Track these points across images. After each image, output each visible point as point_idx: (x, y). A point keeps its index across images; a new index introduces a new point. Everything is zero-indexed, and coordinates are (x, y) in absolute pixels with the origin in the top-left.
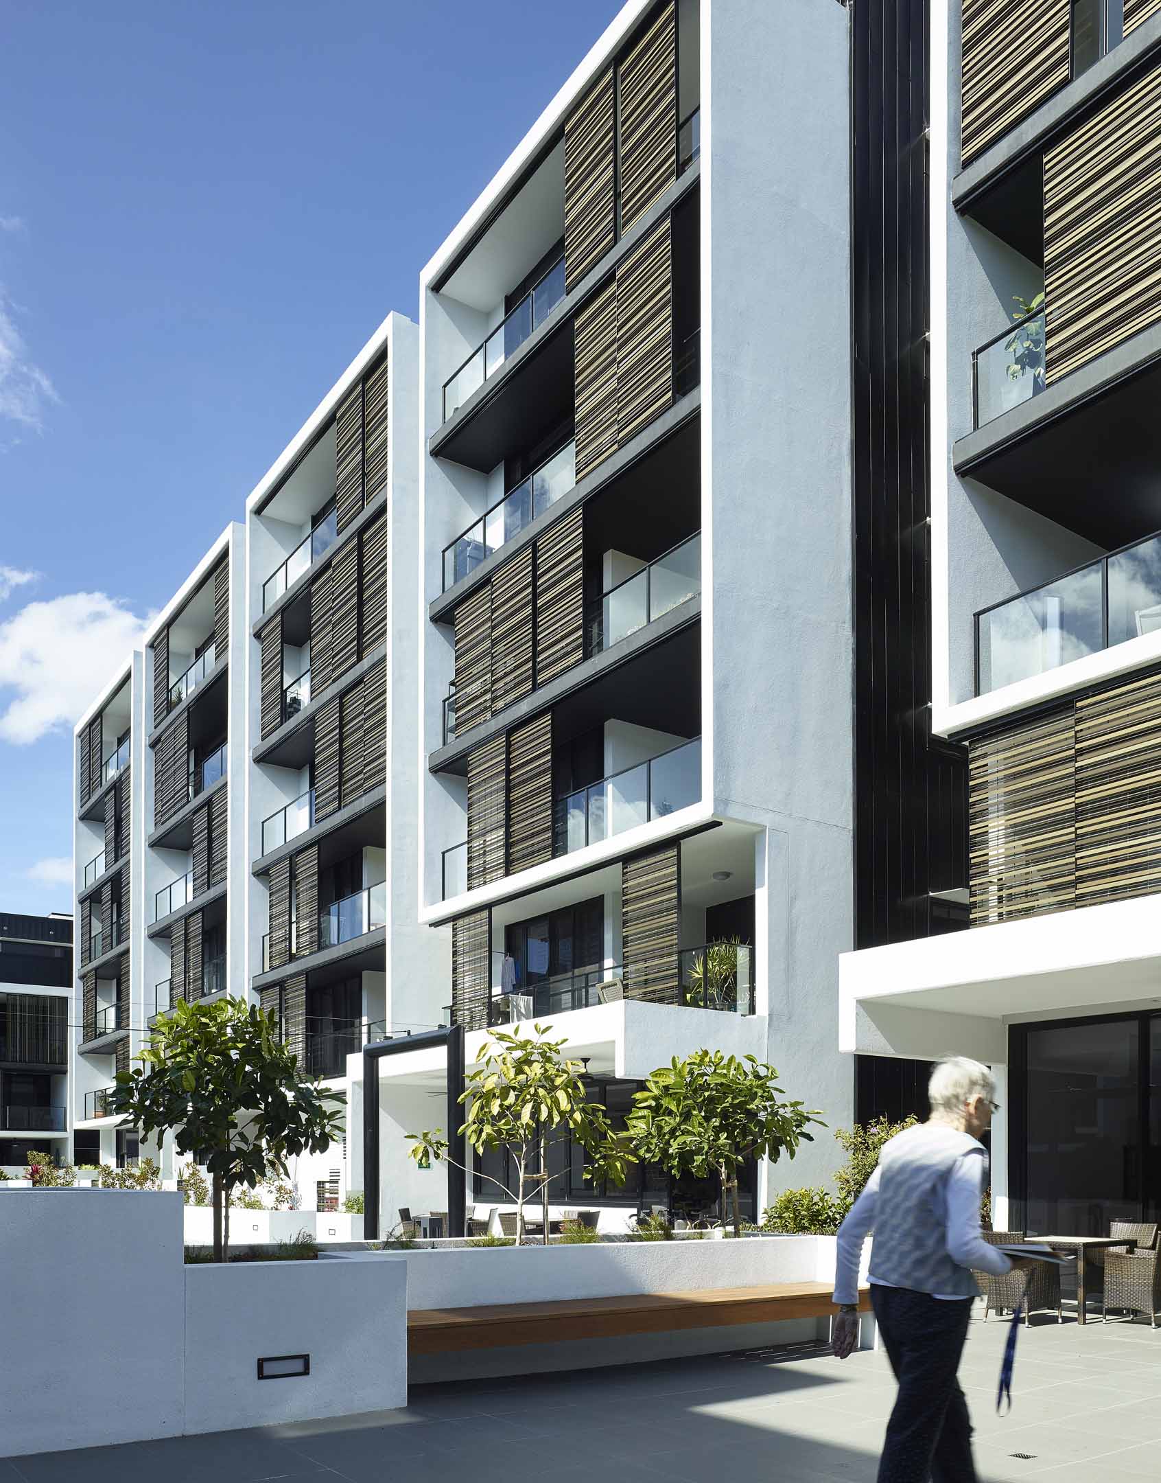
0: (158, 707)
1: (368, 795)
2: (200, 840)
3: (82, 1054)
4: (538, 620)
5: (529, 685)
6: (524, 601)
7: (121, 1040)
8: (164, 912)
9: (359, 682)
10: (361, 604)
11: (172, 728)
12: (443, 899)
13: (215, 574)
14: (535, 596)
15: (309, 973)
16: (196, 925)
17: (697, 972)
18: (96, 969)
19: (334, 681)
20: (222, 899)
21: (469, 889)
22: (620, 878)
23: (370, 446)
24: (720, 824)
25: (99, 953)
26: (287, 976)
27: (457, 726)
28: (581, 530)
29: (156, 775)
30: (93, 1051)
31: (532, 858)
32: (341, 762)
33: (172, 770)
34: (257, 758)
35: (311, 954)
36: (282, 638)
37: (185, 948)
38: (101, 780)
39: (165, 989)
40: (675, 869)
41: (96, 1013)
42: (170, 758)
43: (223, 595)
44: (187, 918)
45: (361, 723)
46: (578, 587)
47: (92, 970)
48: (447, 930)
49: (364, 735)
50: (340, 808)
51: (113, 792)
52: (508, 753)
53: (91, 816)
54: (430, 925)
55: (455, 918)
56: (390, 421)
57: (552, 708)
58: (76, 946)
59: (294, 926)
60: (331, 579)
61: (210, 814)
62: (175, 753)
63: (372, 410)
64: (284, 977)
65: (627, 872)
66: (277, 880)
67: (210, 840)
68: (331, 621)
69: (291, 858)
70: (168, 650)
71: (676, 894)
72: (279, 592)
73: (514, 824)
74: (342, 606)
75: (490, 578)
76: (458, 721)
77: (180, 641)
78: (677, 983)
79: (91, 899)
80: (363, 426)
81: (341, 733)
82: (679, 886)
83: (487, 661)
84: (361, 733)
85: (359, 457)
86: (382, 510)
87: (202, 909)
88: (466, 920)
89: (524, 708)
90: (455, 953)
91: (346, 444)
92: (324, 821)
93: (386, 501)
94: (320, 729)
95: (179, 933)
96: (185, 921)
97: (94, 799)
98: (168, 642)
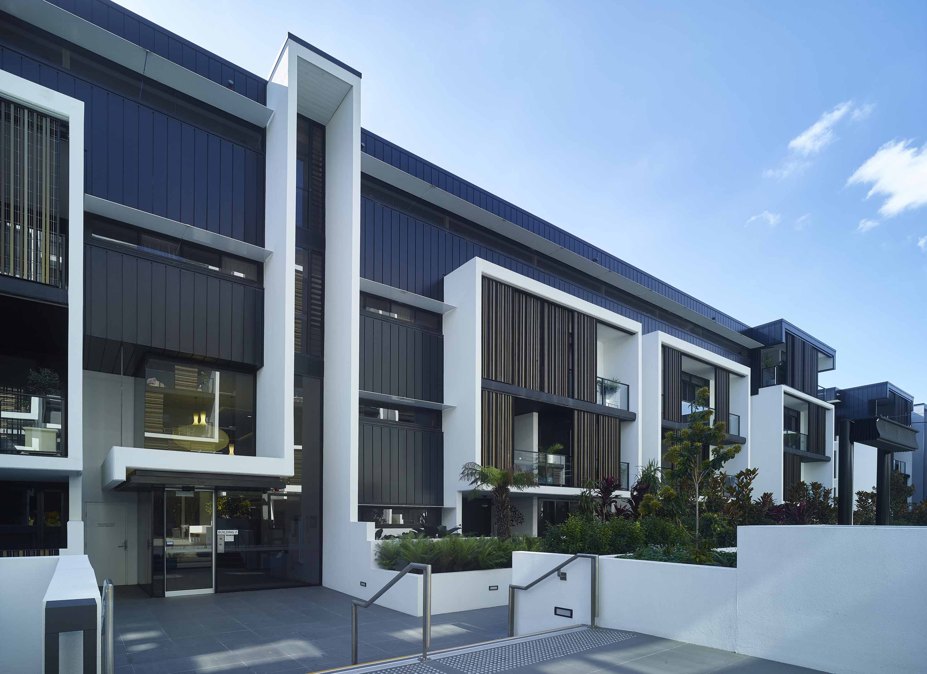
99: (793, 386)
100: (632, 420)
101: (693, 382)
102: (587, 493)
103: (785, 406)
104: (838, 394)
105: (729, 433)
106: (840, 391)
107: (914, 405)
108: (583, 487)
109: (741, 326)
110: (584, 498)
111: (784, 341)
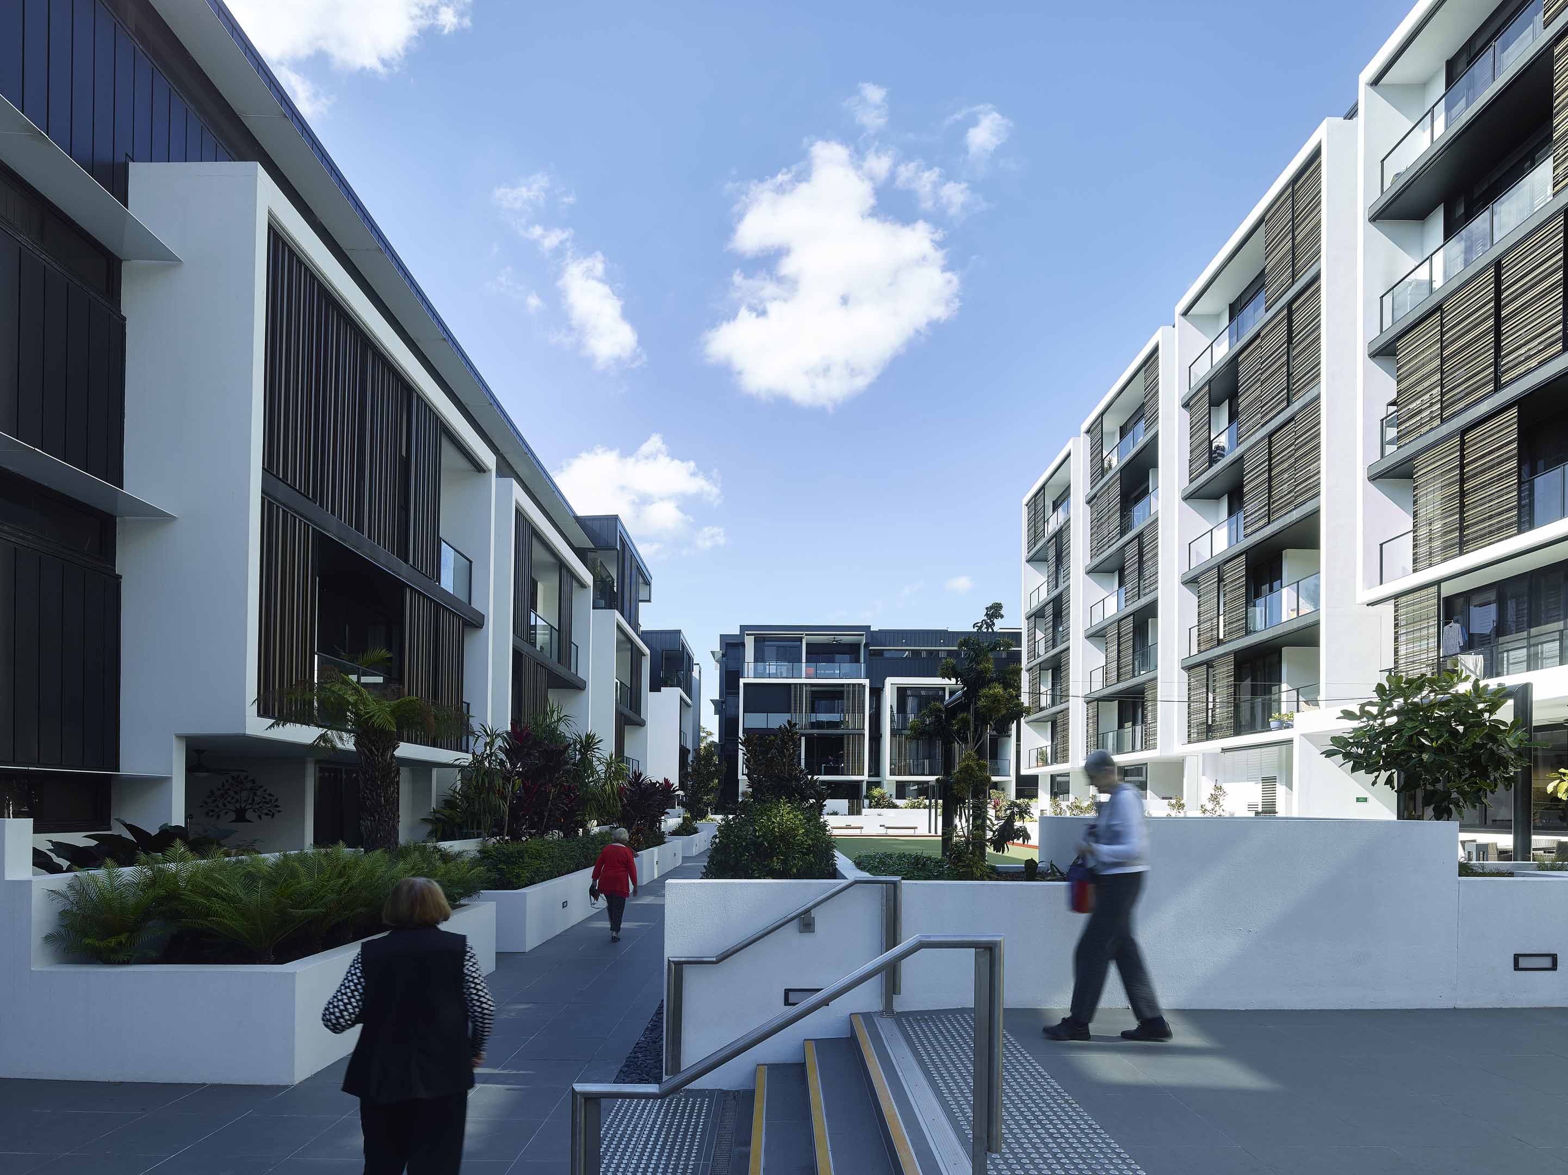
0: (1094, 474)
1: (1301, 507)
2: (1131, 563)
4: (1502, 329)
5: (1490, 387)
7: (1063, 711)
8: (1097, 620)
9: (1288, 422)
10: (1290, 360)
11: (1106, 487)
12: (1381, 583)
13: (1147, 367)
14: (1499, 308)
15: (1237, 653)
16: (1128, 626)
18: (1041, 663)
19: (1263, 425)
20: (1153, 604)
21: (1415, 571)
23: (1302, 231)
25: (1043, 652)
26: (1215, 656)
27: (1399, 438)
29: (1091, 523)
32: (1270, 487)
34: (1185, 496)
35: (1238, 638)
36: (1209, 403)
37: (1118, 643)
38: (1044, 532)
39: (1100, 674)
41: (1039, 694)
43: (1154, 381)
44: (1120, 621)
45: (1292, 453)
46: (1557, 287)
48: (1390, 606)
49: (1294, 463)
50: (1269, 523)
51: (1055, 539)
52: (1462, 450)
53: (1036, 559)
54: (1368, 605)
55: (1397, 596)
56: (1324, 204)
58: (1024, 649)
59: (1222, 618)
60: (1259, 346)
61: (1141, 543)
62: (1109, 504)
63: (1303, 202)
64: (1212, 657)
66: (1205, 585)
68: (1260, 379)
69: (1219, 567)
70: (1102, 433)
72: (1203, 370)
73: (1468, 511)
74: (1269, 367)
75: (1441, 305)
76: (1398, 434)
79: (1036, 615)
80: (1293, 219)
81: (1270, 465)
83: (1436, 377)
84: (1292, 460)
85: (1290, 244)
86: (1317, 277)
87: (1133, 614)
88: (1411, 596)
89: (1482, 409)
90: (1396, 626)
91: (1273, 240)
92: (1252, 536)
93: (1319, 270)
94: (1249, 465)
95: (1112, 632)
96: (1118, 623)
97: (1038, 546)
98: (1102, 425)
99: (623, 615)
100: (478, 625)
103: (618, 642)
105: (570, 671)
107: (695, 663)
111: (618, 549)
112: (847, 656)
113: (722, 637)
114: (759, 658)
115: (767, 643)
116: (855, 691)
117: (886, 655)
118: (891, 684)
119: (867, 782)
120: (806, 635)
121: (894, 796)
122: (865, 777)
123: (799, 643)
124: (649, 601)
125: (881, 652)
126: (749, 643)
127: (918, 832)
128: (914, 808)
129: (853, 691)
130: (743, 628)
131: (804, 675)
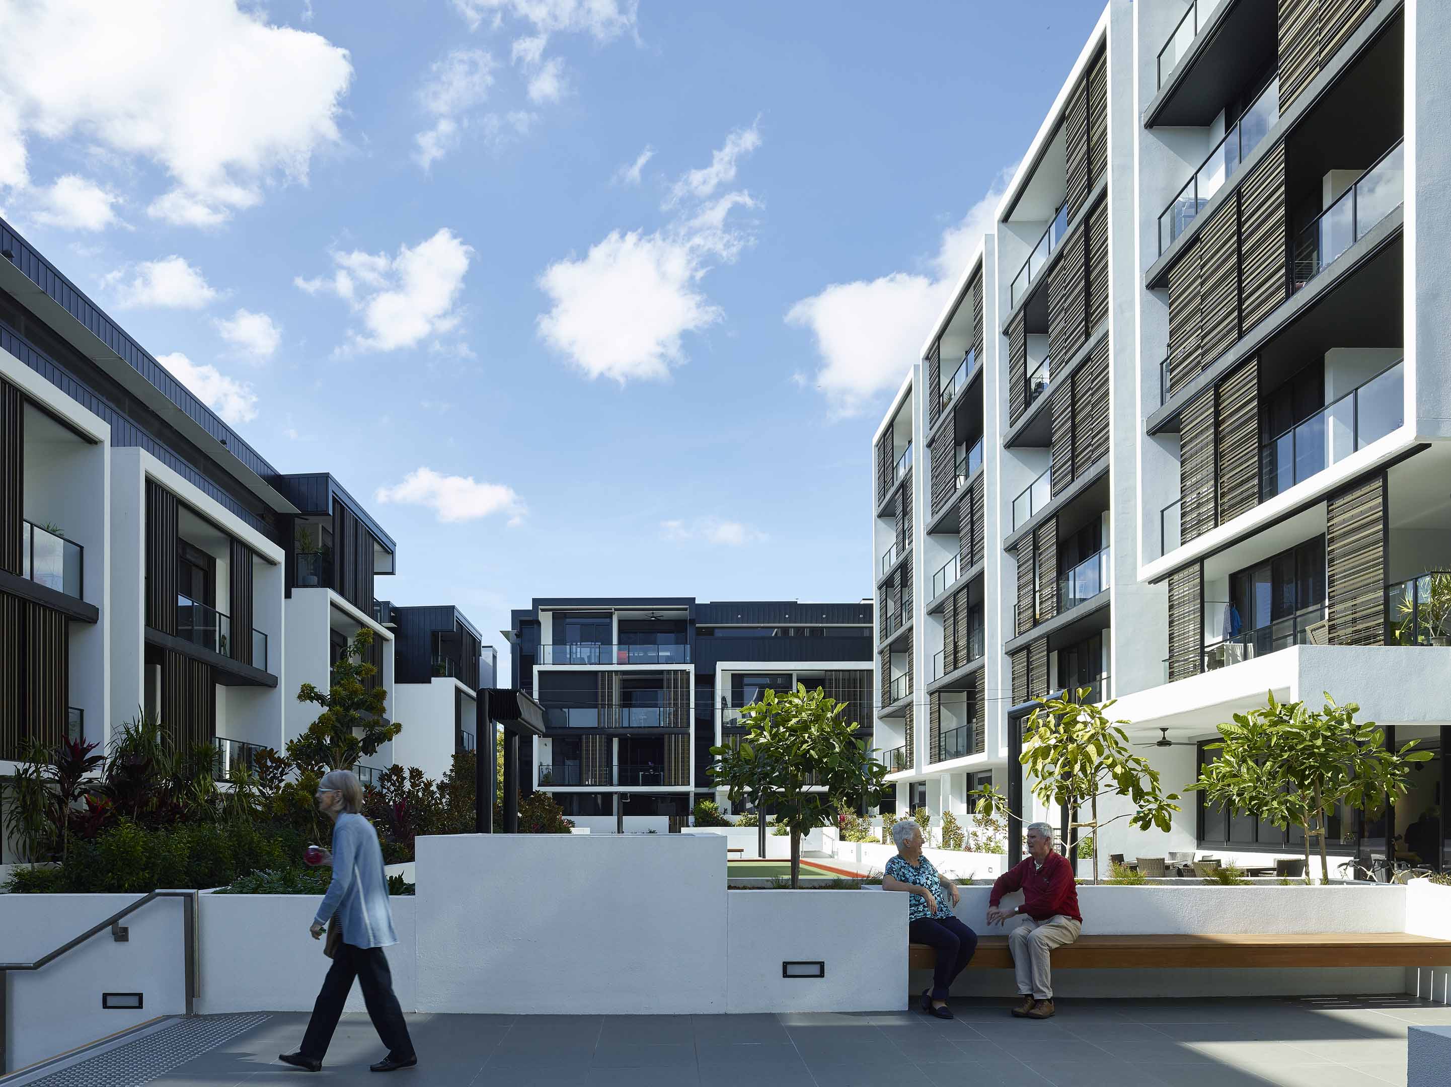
0: (932, 412)
1: (1095, 465)
2: (965, 523)
3: (881, 718)
4: (1243, 268)
5: (1235, 334)
6: (1230, 250)
7: (909, 705)
8: (940, 590)
9: (1087, 359)
10: (1088, 285)
11: (943, 428)
12: (1163, 554)
13: (973, 285)
14: (1240, 243)
15: (1049, 637)
16: (963, 600)
17: (1406, 606)
18: (890, 645)
19: (1066, 363)
20: (980, 576)
21: (1182, 544)
22: (1325, 517)
23: (1093, 136)
24: (1428, 446)
25: (893, 630)
26: (1032, 640)
27: (1172, 386)
28: (1283, 165)
30: (888, 716)
31: (1241, 505)
32: (1074, 437)
33: (943, 466)
34: (1006, 445)
35: (1053, 617)
36: (1025, 330)
37: (954, 622)
38: (893, 480)
39: (940, 658)
40: (1380, 500)
41: (890, 683)
42: (941, 455)
43: (979, 303)
44: (956, 594)
45: (1089, 399)
46: (1281, 225)
47: (887, 646)
48: (1164, 584)
49: (1092, 410)
50: (1073, 480)
51: (901, 490)
52: (1217, 405)
53: (886, 513)
54: (1150, 582)
55: (1170, 574)
56: (1109, 109)
57: (1257, 353)
58: (876, 625)
59: (1037, 595)
60: (1063, 269)
61: (972, 499)
62: (945, 449)
63: (1094, 100)
64: (1029, 641)
65: (1333, 510)
66: (1024, 553)
67: (972, 523)
68: (1064, 307)
69: (1035, 531)
70: (939, 358)
71: (1381, 526)
72: (1023, 288)
73: (1222, 476)
74: (1073, 291)
75: (1199, 235)
76: (1173, 381)
77: (949, 349)
78: (1382, 620)
79: (887, 585)
80: (1088, 117)
81: (1073, 411)
82: (1385, 518)
83: (1198, 318)
84: (1090, 407)
85: (1085, 148)
86: (1103, 195)
87: (967, 586)
88: (1181, 575)
89: (1231, 358)
90: (1171, 607)
91: (1072, 140)
92: (1060, 494)
93: (1106, 184)
94: (1057, 409)
95: (949, 608)
96: (954, 598)
97: (888, 497)
98: (939, 351)
99: (342, 593)
100: (90, 621)
101: (188, 557)
102: (30, 771)
103: (333, 627)
104: (392, 614)
105: (252, 665)
106: (396, 610)
107: (483, 647)
108: (19, 759)
109: (266, 467)
110: (24, 783)
111: (331, 513)
112: (672, 636)
113: (514, 613)
114: (559, 640)
115: (568, 620)
116: (677, 680)
117: (718, 634)
118: (724, 669)
119: (696, 794)
120: (616, 610)
121: (729, 810)
122: (691, 788)
123: (608, 620)
124: (392, 573)
125: (711, 631)
126: (546, 620)
127: (745, 856)
128: (749, 825)
129: (674, 680)
130: (536, 602)
131: (615, 660)
